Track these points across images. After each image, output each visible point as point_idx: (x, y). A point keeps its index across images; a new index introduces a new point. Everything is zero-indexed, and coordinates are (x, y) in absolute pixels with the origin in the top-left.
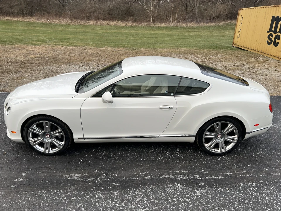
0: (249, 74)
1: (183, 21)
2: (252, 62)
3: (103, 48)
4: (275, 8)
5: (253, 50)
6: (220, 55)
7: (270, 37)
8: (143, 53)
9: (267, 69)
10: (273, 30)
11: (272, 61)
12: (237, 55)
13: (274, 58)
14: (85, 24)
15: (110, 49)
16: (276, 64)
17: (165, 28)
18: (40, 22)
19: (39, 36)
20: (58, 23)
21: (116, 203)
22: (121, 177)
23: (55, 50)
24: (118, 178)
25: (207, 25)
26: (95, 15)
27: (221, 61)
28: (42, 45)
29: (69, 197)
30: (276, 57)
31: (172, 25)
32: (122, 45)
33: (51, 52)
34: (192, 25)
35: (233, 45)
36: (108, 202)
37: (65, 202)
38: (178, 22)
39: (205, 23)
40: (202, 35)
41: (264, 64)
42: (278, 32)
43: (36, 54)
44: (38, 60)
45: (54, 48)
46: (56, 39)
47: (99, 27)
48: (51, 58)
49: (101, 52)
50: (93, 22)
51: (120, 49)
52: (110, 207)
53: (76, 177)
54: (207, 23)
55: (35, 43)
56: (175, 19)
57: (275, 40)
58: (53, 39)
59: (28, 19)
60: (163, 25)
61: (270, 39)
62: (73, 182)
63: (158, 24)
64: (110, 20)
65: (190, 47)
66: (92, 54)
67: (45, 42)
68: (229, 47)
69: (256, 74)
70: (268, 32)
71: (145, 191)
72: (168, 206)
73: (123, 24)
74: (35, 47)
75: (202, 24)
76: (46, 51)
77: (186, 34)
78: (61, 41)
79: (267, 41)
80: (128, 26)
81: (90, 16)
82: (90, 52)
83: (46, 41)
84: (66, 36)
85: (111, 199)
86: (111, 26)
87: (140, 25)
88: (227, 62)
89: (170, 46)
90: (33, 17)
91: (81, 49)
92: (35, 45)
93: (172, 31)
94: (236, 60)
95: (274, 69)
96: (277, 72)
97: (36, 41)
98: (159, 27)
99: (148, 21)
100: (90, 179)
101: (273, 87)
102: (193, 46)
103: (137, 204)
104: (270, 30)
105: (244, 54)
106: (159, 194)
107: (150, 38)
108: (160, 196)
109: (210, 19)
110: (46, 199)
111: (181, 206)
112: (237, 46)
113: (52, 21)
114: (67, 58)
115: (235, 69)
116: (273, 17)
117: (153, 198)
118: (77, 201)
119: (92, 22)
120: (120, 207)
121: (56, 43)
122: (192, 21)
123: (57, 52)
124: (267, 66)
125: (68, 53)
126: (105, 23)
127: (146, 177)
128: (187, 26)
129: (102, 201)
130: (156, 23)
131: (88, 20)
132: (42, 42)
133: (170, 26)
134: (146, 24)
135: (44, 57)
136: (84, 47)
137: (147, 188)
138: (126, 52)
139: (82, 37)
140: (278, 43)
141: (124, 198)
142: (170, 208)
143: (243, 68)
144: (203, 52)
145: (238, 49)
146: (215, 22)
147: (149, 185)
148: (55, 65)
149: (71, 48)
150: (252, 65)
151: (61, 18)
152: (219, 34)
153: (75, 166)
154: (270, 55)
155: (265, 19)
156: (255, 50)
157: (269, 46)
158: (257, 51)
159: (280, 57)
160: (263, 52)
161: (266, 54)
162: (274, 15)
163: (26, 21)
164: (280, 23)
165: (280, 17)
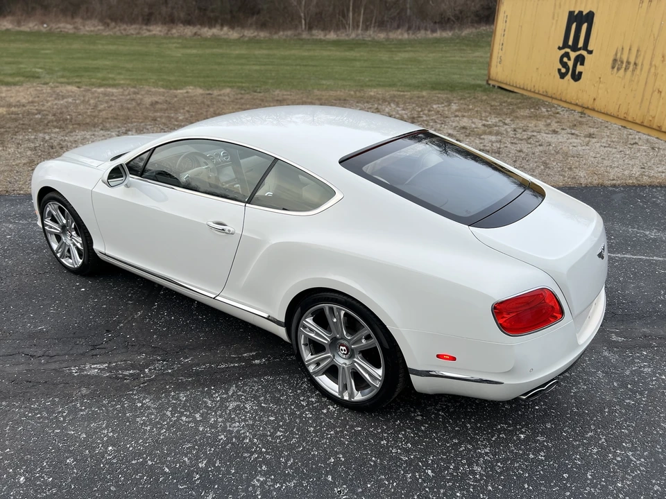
0: (512, 143)
1: (379, 26)
2: (524, 117)
3: (181, 91)
5: (530, 91)
6: (455, 103)
7: (565, 59)
8: (277, 100)
9: (555, 132)
10: (570, 43)
11: (566, 114)
12: (493, 103)
13: (572, 107)
14: (138, 33)
15: (199, 91)
16: (576, 120)
17: (337, 43)
18: (24, 28)
19: (21, 63)
20: (71, 31)
21: (182, 414)
22: (198, 365)
23: (59, 97)
24: (192, 366)
25: (435, 35)
26: (164, 10)
27: (456, 116)
28: (26, 85)
29: (74, 411)
31: (353, 36)
32: (229, 82)
33: (48, 101)
34: (400, 37)
35: (487, 81)
36: (165, 414)
37: (64, 420)
38: (366, 28)
39: (429, 32)
40: (420, 58)
41: (549, 121)
42: (580, 49)
43: (10, 105)
44: (16, 120)
45: (58, 90)
46: (64, 69)
47: (176, 40)
48: (47, 115)
49: (176, 99)
50: (159, 29)
51: (222, 92)
52: (168, 423)
53: (93, 369)
54: (433, 31)
55: (10, 79)
56: (358, 22)
57: (575, 65)
58: (57, 69)
60: (332, 36)
61: (565, 65)
62: (85, 380)
63: (318, 34)
64: (202, 24)
65: (390, 86)
66: (154, 104)
67: (34, 77)
68: (480, 86)
69: (528, 143)
70: (560, 48)
71: (250, 388)
72: (298, 413)
73: (234, 35)
74: (9, 88)
75: (421, 35)
76: (36, 99)
77: (384, 56)
78: (75, 74)
79: (559, 70)
80: (247, 39)
81: (150, 14)
82: (148, 100)
83: (37, 75)
84: (90, 62)
85: (170, 409)
86: (206, 39)
87: (276, 37)
88: (469, 117)
89: (345, 83)
90: (5, 16)
91: (126, 93)
92: (7, 84)
93: (351, 49)
94: (490, 113)
95: (569, 131)
96: (573, 136)
97: (11, 75)
98: (321, 41)
99: (296, 28)
100: (127, 373)
101: (559, 169)
102: (399, 84)
103: (230, 413)
104: (565, 45)
105: (509, 100)
106: (280, 391)
107: (298, 67)
108: (283, 395)
109: (440, 23)
110: (20, 417)
111: (325, 411)
112: (497, 84)
113: (54, 26)
114: (89, 113)
115: (485, 133)
116: (571, 13)
117: (266, 401)
118: (92, 418)
119: (157, 30)
120: (189, 422)
121: (63, 80)
122: (398, 27)
123: (65, 100)
124: (554, 126)
125: (92, 102)
126: (189, 31)
127: (257, 362)
128: (388, 39)
129: (152, 414)
130: (315, 32)
131: (147, 24)
132: (27, 77)
133: (347, 38)
134: (289, 33)
135: (29, 113)
136: (134, 87)
137: (255, 382)
138: (237, 99)
139: (129, 66)
140: (580, 73)
141: (201, 404)
142: (300, 417)
143: (502, 129)
144: (418, 97)
145: (499, 90)
146: (451, 29)
147: (260, 376)
148: (57, 130)
149: (101, 90)
150: (521, 124)
151: (79, 20)
152: (461, 57)
153: (94, 347)
154: (565, 102)
155: (553, 18)
156: (534, 92)
157: (562, 80)
158: (538, 93)
159: (586, 106)
160: (549, 94)
161: (556, 99)
162: (572, 10)
164: (585, 26)
165: (584, 14)
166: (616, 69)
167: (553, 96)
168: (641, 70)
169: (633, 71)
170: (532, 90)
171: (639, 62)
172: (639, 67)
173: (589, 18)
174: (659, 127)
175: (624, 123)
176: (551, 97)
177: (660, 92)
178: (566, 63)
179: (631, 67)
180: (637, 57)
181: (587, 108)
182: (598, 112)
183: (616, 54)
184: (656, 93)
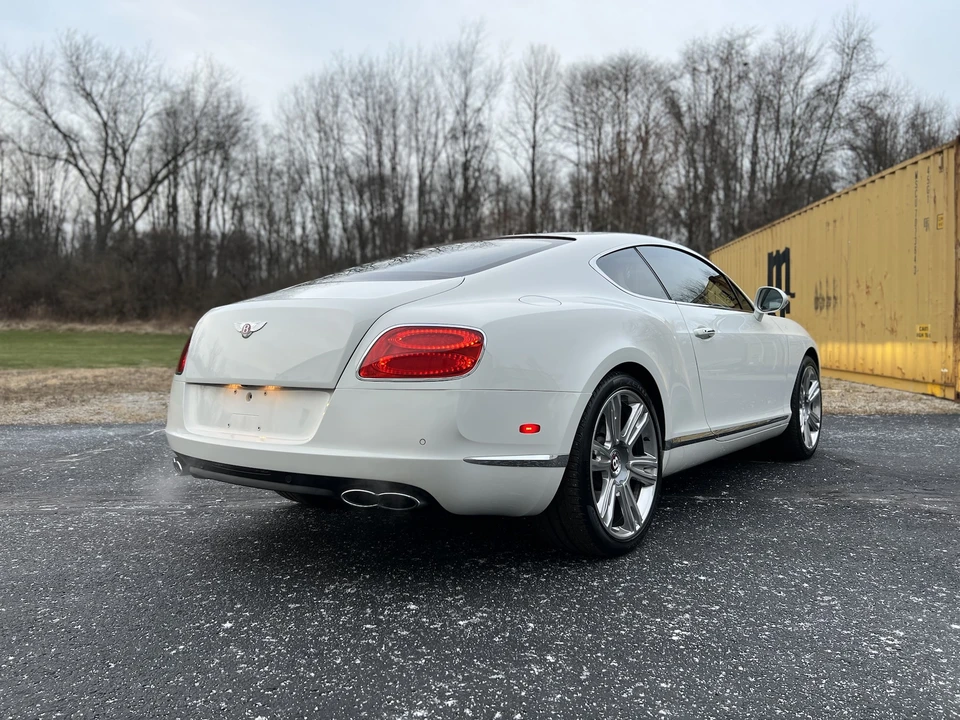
4: (769, 231)
18: (167, 332)
59: (132, 325)
116: (770, 255)
155: (756, 265)
162: (770, 251)
163: (126, 332)
164: (784, 267)
165: (781, 252)
166: (819, 309)
168: (841, 302)
169: (834, 306)
171: (838, 295)
172: (838, 301)
173: (786, 256)
174: (872, 370)
175: (837, 375)
177: (863, 325)
179: (832, 301)
180: (834, 289)
183: (816, 292)
184: (860, 327)
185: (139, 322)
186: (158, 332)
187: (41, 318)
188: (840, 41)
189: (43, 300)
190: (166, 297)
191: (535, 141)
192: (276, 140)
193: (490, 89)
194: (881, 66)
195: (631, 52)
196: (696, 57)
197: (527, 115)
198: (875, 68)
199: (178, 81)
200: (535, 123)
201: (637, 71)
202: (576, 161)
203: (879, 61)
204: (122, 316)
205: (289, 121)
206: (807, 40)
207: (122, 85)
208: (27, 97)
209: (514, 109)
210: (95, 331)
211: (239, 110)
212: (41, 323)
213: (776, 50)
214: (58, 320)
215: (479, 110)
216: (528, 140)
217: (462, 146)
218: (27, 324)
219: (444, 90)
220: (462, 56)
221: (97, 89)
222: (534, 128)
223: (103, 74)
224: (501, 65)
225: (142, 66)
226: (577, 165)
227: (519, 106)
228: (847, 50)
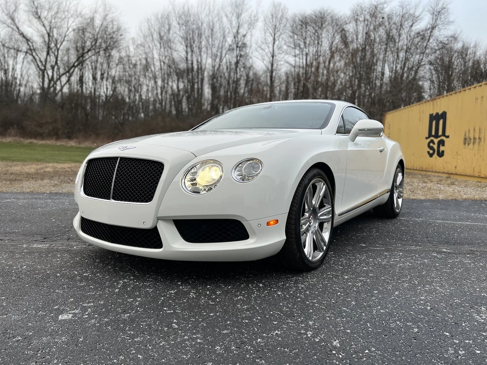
5: (411, 169)
7: (431, 144)
10: (433, 133)
13: (440, 175)
30: (444, 173)
42: (440, 136)
43: (56, 168)
44: (56, 173)
57: (439, 147)
59: (63, 142)
70: (427, 138)
79: (428, 152)
90: (72, 139)
95: (436, 182)
96: (438, 184)
97: (64, 160)
104: (430, 135)
116: (431, 116)
140: (443, 152)
153: (45, 238)
154: (436, 172)
155: (420, 120)
156: (413, 169)
157: (431, 158)
158: (416, 170)
159: (451, 173)
160: (424, 169)
161: (429, 171)
162: (431, 113)
163: (61, 145)
164: (441, 122)
165: (440, 114)
166: (467, 144)
167: (427, 170)
168: (484, 141)
170: (412, 168)
171: (482, 136)
172: (482, 140)
173: (443, 116)
175: (479, 180)
176: (426, 171)
178: (432, 147)
179: (477, 141)
180: (480, 133)
181: (452, 174)
182: (459, 175)
183: (465, 135)
185: (67, 140)
186: (78, 145)
187: (14, 136)
188: (432, 8)
189: (15, 126)
190: (81, 128)
191: (273, 53)
192: (139, 46)
193: (251, 25)
194: (453, 22)
195: (325, 9)
196: (359, 12)
197: (270, 39)
198: (449, 23)
199: (87, 12)
200: (274, 43)
201: (329, 18)
202: (294, 65)
203: (451, 19)
204: (58, 137)
205: (145, 37)
206: (416, 7)
207: (57, 13)
208: (6, 18)
209: (264, 36)
210: (44, 144)
211: (119, 29)
212: (14, 138)
213: (399, 11)
214: (23, 137)
215: (244, 36)
216: (271, 53)
217: (235, 54)
218: (7, 139)
219: (227, 25)
220: (237, 6)
221: (44, 14)
222: (273, 46)
223: (47, 7)
224: (257, 12)
225: (68, 3)
226: (294, 67)
227: (266, 34)
228: (435, 13)
